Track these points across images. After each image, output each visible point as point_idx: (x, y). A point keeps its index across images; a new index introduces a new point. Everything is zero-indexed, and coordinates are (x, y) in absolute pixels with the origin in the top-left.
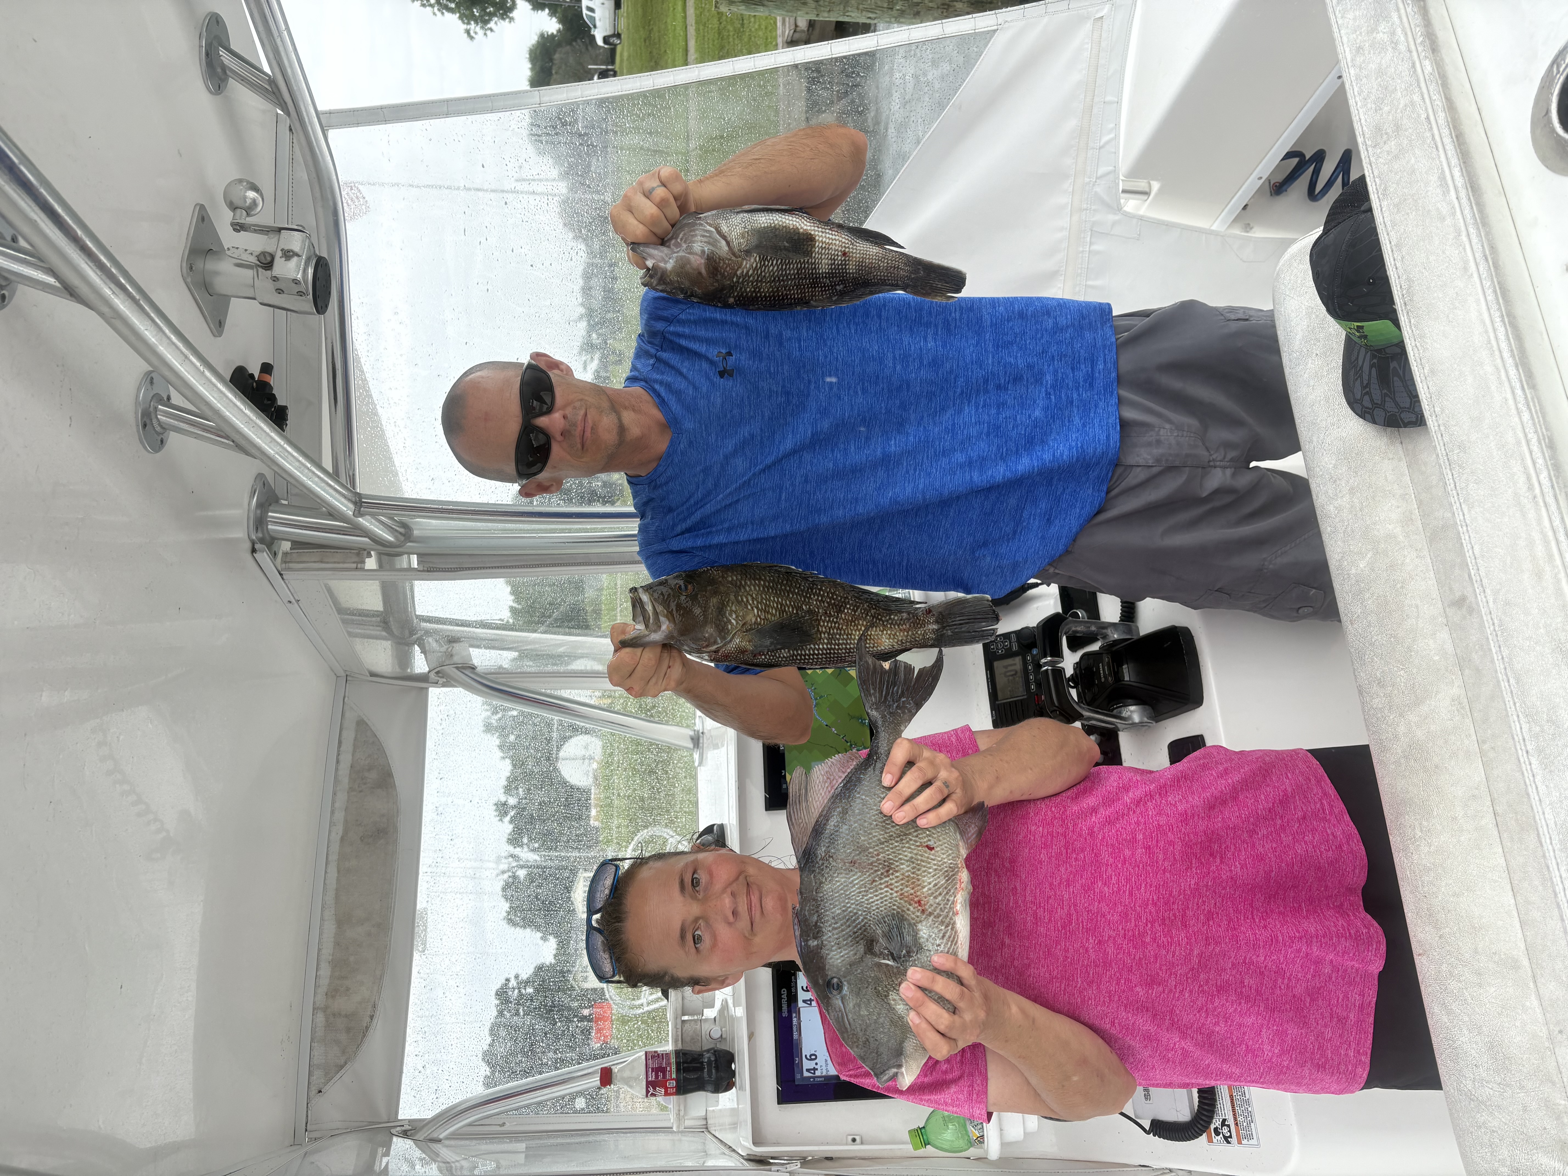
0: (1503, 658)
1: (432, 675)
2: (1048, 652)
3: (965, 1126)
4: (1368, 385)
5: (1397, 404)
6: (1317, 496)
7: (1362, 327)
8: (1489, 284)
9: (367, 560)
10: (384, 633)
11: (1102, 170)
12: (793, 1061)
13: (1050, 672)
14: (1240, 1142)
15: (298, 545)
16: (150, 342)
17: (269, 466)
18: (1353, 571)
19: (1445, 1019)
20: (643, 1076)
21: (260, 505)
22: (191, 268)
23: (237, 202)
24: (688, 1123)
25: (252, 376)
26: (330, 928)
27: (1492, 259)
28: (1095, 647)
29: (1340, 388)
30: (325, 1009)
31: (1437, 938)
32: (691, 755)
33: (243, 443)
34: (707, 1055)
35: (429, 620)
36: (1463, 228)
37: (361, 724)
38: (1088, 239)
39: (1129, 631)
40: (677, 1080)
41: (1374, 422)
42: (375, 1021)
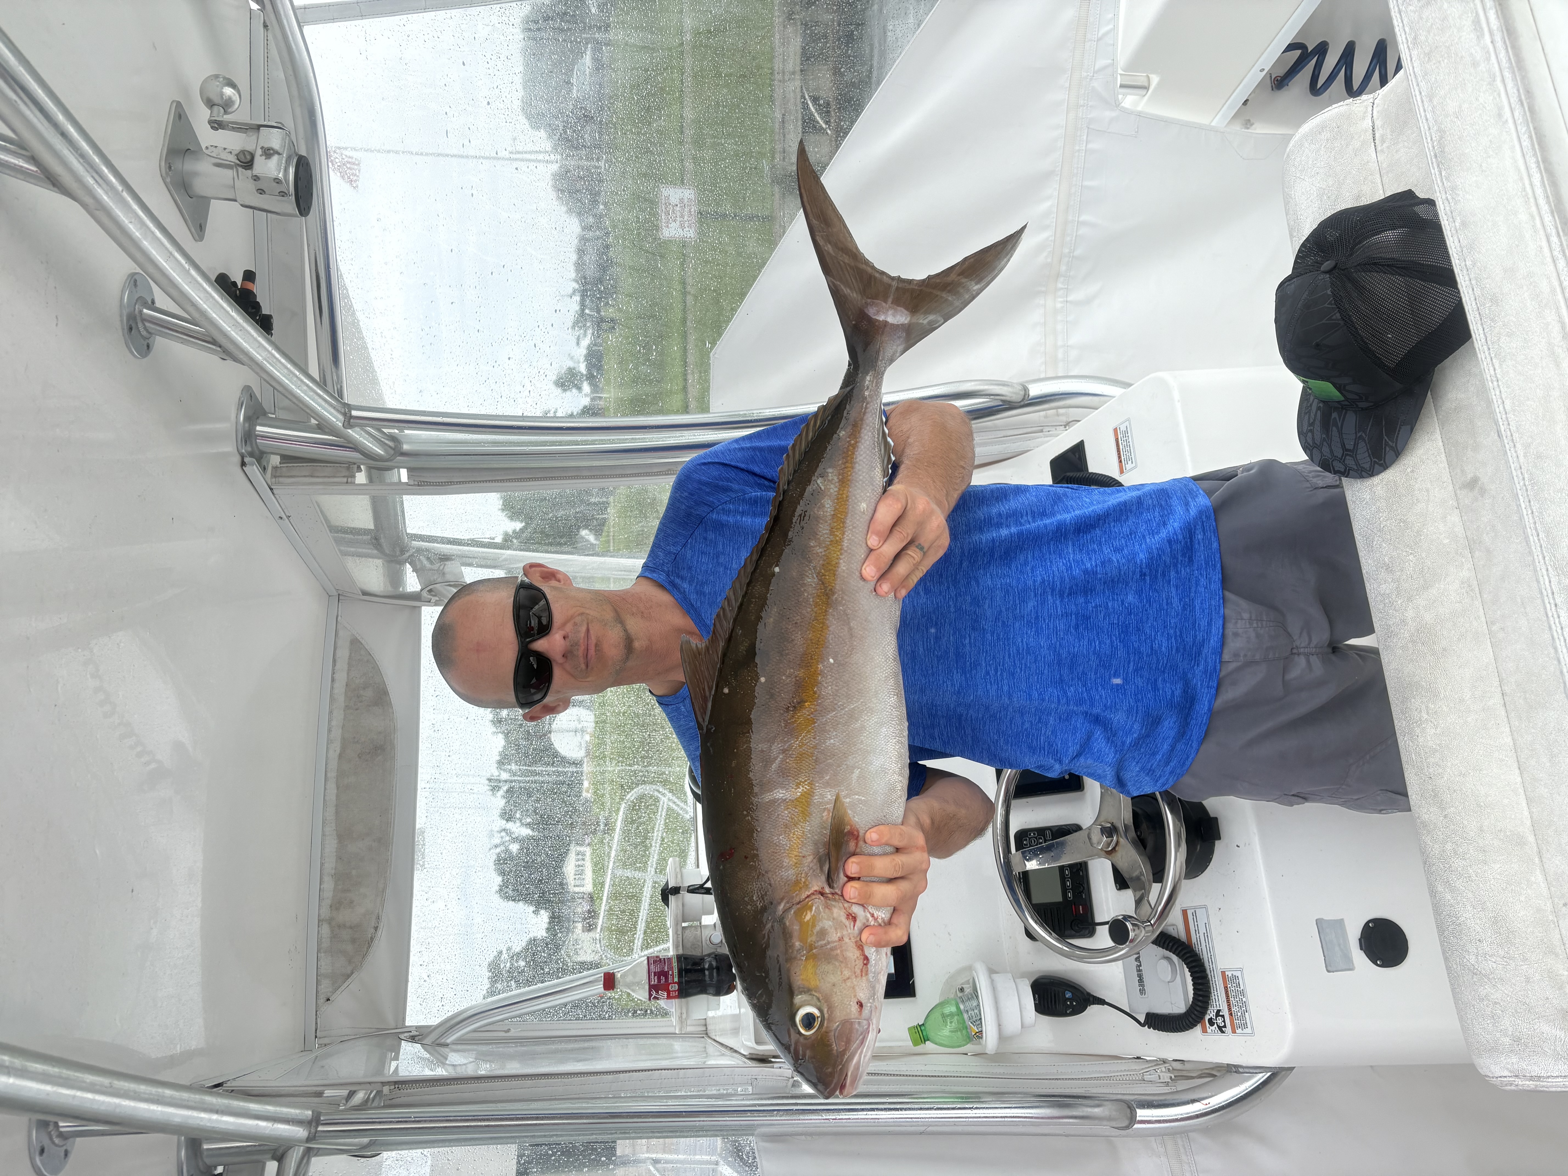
0: (1532, 513)
1: (425, 594)
8: (1524, 129)
9: (357, 474)
10: (375, 552)
11: (1101, 63)
14: (1234, 1032)
15: (287, 458)
16: (134, 236)
17: (257, 373)
19: (1448, 896)
20: (645, 981)
21: (247, 418)
22: (170, 167)
23: (216, 100)
24: (690, 1029)
25: (234, 284)
26: (332, 844)
27: (1528, 103)
30: (330, 921)
31: (1441, 818)
33: (230, 347)
34: (708, 959)
35: (420, 538)
36: (1498, 74)
37: (355, 643)
38: (1085, 137)
40: (679, 983)
42: (379, 932)
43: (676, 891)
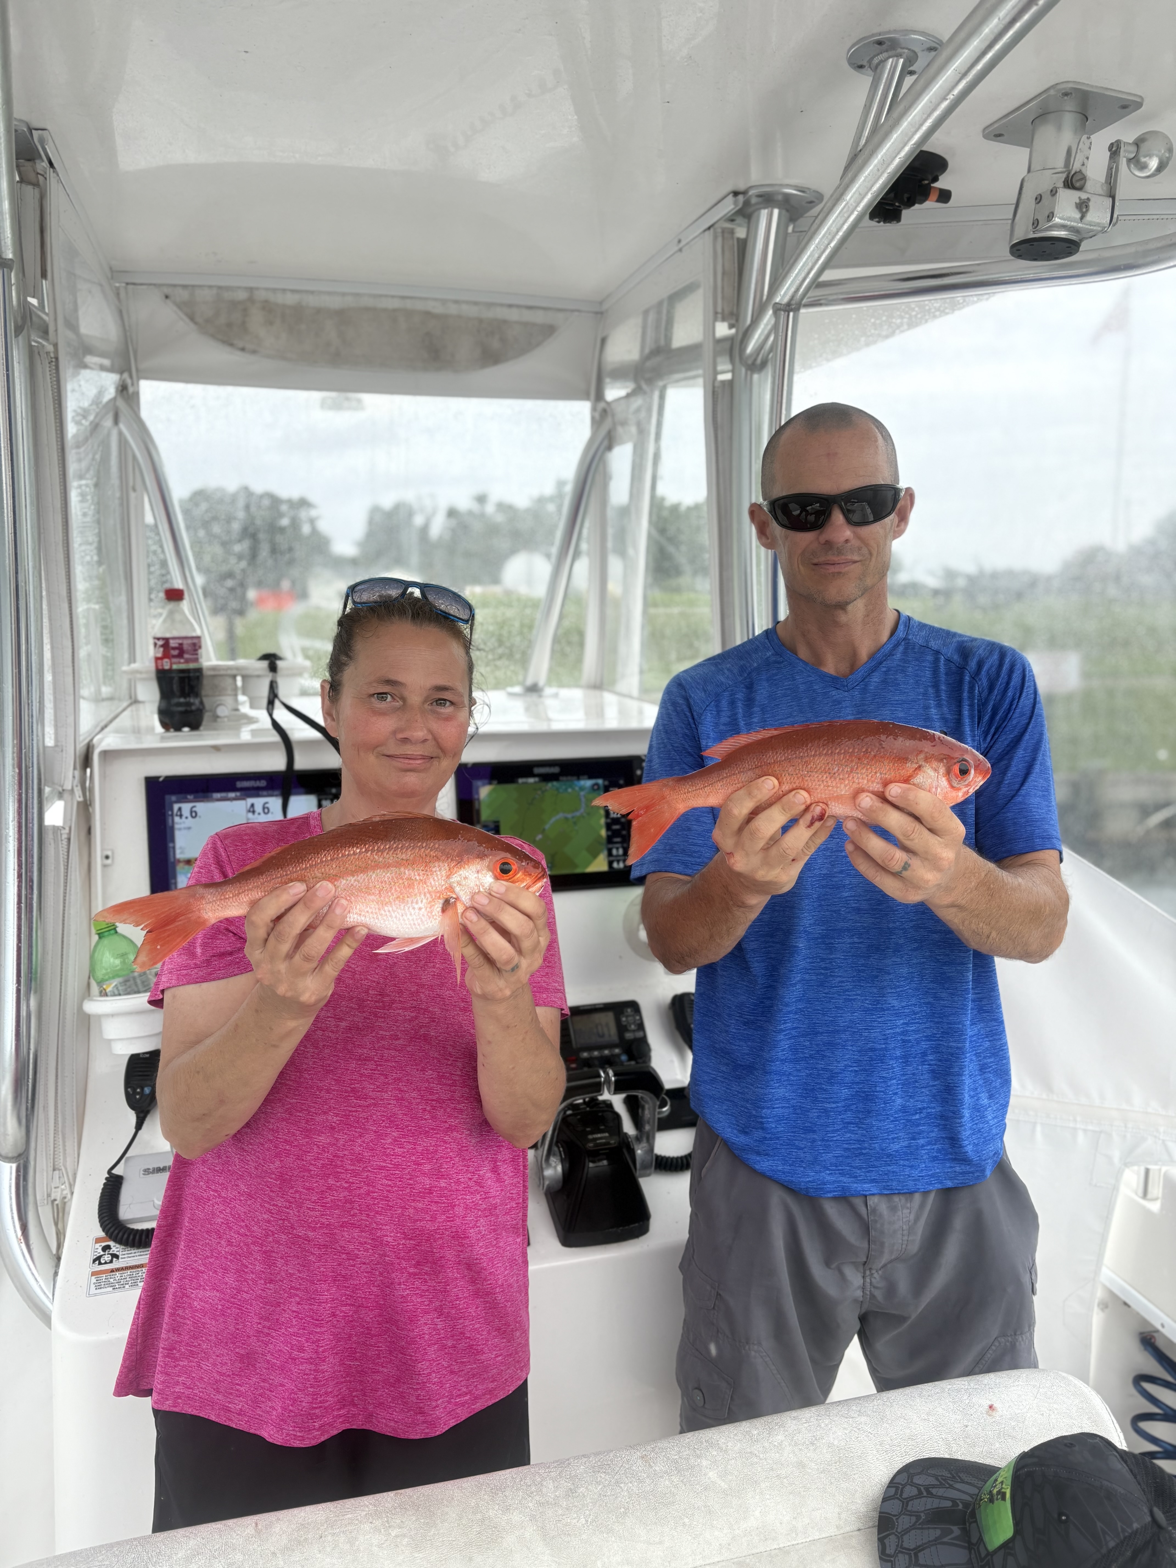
1: (601, 405)
2: (620, 1078)
3: (118, 976)
4: (930, 1494)
5: (906, 1531)
6: (795, 1418)
7: (1004, 1498)
9: (726, 324)
10: (647, 351)
12: (190, 792)
13: (597, 1080)
14: (93, 1274)
15: (743, 246)
18: (705, 1463)
20: (175, 633)
21: (787, 197)
22: (1066, 94)
23: (1144, 147)
25: (936, 179)
26: (335, 303)
28: (628, 1127)
29: (927, 1455)
30: (251, 300)
32: (518, 683)
33: (860, 161)
34: (197, 701)
35: (662, 397)
37: (549, 330)
38: (1090, 1128)
39: (646, 1167)
40: (170, 670)
41: (885, 1500)
42: (239, 353)
43: (273, 668)
